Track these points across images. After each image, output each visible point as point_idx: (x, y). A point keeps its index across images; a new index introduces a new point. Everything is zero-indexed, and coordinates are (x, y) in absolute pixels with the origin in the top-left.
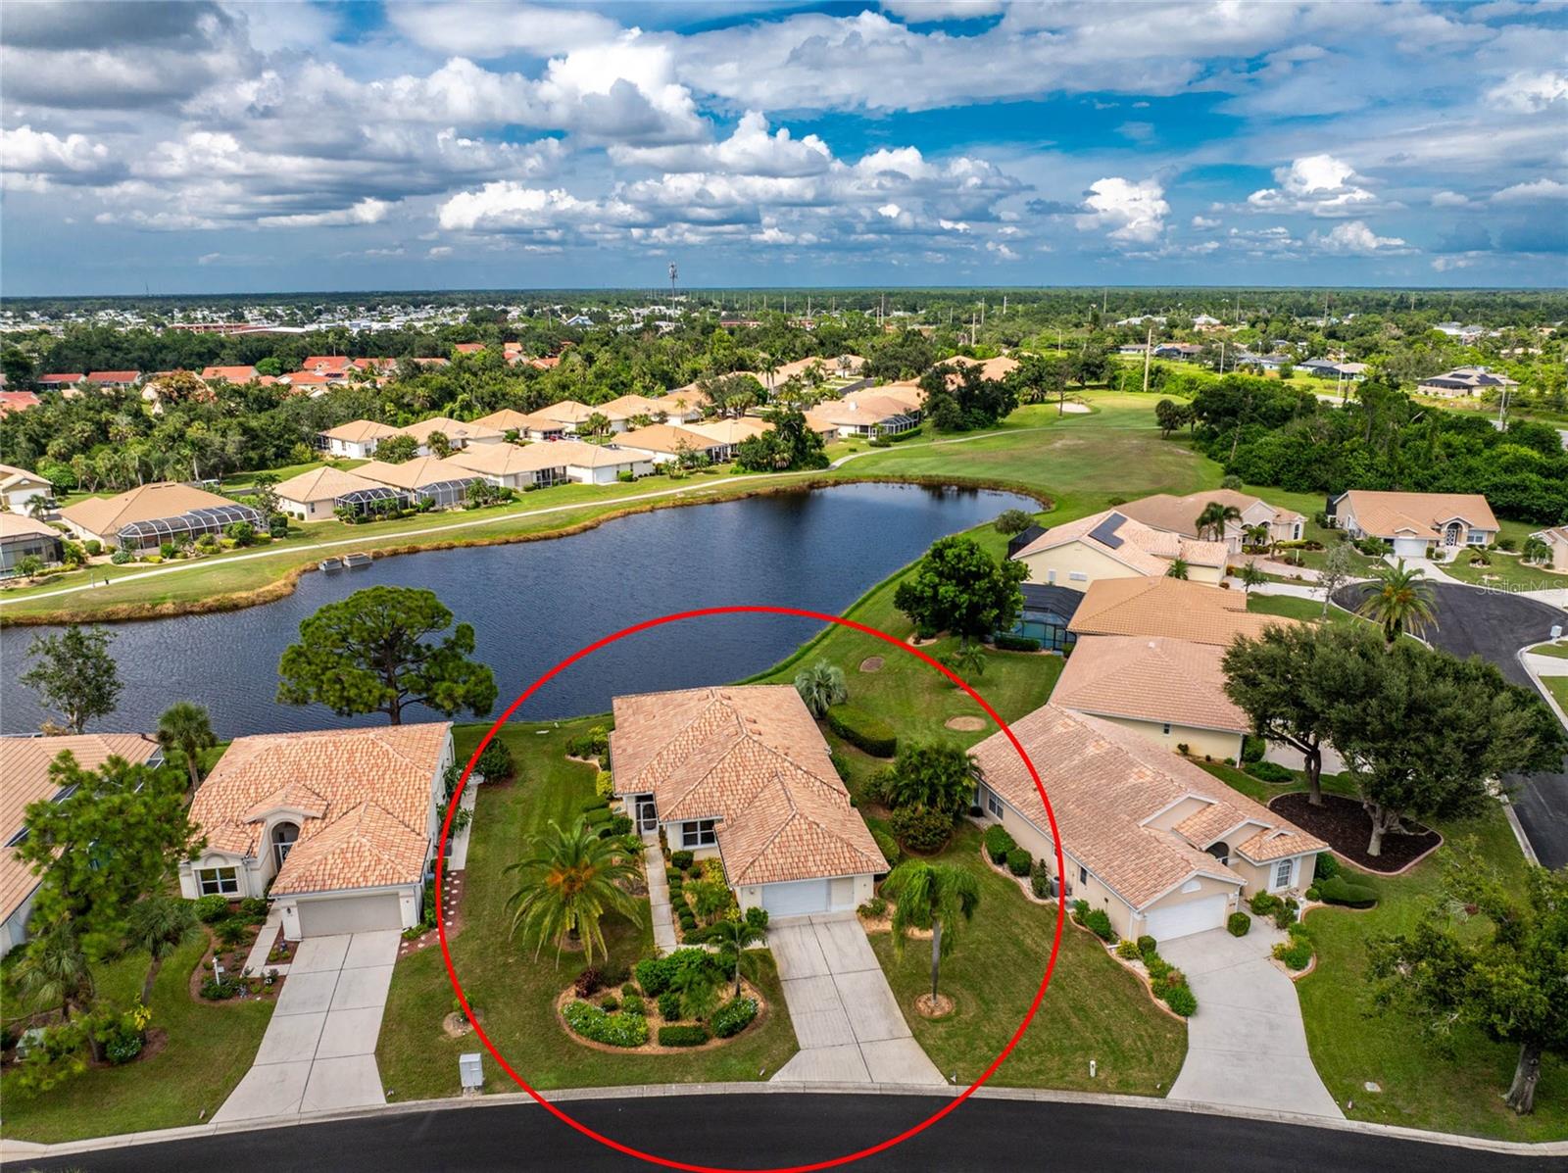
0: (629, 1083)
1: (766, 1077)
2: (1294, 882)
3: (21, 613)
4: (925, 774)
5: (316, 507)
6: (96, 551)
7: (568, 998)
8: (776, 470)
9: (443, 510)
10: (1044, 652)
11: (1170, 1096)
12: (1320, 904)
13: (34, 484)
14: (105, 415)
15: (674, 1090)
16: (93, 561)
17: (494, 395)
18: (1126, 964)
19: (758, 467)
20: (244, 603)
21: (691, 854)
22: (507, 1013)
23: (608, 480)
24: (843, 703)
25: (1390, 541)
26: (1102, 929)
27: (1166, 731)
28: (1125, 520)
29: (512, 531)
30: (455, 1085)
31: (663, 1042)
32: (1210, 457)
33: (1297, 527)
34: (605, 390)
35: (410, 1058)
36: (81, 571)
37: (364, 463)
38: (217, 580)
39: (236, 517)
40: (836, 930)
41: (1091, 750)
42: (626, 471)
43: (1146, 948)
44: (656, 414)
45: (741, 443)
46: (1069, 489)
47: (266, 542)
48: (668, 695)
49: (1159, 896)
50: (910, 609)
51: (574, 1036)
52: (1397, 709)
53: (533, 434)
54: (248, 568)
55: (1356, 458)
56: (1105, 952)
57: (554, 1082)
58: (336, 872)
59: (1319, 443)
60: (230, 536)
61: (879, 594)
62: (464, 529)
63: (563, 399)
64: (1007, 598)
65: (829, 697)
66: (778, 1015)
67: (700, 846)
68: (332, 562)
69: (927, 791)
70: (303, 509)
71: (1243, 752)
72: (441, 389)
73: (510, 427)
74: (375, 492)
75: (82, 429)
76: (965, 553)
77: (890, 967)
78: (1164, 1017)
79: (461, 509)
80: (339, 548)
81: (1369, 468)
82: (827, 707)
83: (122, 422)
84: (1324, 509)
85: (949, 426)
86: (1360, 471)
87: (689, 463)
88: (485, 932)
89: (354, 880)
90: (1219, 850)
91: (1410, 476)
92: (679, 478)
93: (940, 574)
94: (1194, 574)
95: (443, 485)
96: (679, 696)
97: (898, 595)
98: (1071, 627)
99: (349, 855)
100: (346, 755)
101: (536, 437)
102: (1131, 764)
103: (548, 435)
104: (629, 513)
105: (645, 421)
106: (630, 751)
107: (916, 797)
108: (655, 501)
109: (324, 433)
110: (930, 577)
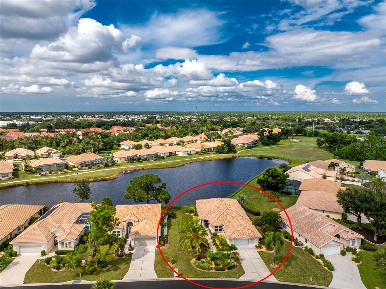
0: (209, 277)
1: (238, 277)
2: (356, 244)
3: (60, 180)
4: (269, 218)
5: (121, 159)
6: (74, 167)
7: (194, 260)
8: (224, 153)
9: (149, 161)
10: (293, 195)
11: (330, 286)
12: (362, 250)
13: (58, 153)
14: (71, 138)
15: (218, 279)
16: (74, 169)
17: (157, 135)
18: (317, 260)
19: (220, 153)
20: (107, 179)
21: (217, 233)
22: (181, 263)
23: (185, 155)
24: (247, 204)
25: (377, 172)
26: (311, 252)
27: (324, 212)
28: (311, 166)
29: (165, 166)
30: (172, 276)
31: (215, 270)
32: (330, 152)
33: (353, 169)
34: (182, 135)
35: (161, 270)
36: (71, 171)
37: (129, 150)
38: (101, 174)
39: (104, 161)
40: (250, 250)
41: (307, 214)
42: (189, 153)
43: (322, 256)
44: (194, 140)
45: (216, 147)
46: (296, 159)
47: (111, 166)
48: (209, 199)
49: (324, 244)
50: (260, 184)
51: (196, 268)
52: (378, 205)
53: (166, 144)
54: (108, 172)
55: (367, 153)
56: (312, 257)
57: (193, 276)
58: (143, 232)
59: (358, 149)
60: (103, 165)
61: (252, 181)
62: (154, 165)
63: (173, 137)
64: (284, 181)
65: (244, 202)
66: (239, 266)
67: (218, 232)
68: (126, 171)
69: (269, 222)
70: (118, 159)
71: (342, 217)
72: (145, 134)
73: (161, 143)
74: (134, 156)
75: (66, 141)
76: (274, 171)
77: (263, 258)
78: (327, 271)
79: (153, 161)
80: (127, 168)
81: (371, 155)
82: (243, 204)
83: (75, 139)
84: (360, 165)
85: (265, 144)
86: (369, 156)
87: (204, 151)
88: (173, 247)
89: (146, 234)
90: (338, 236)
91: (382, 157)
92: (202, 155)
93: (268, 176)
94: (328, 178)
95: (149, 155)
96: (211, 200)
97: (258, 181)
98: (299, 189)
99: (145, 229)
100: (142, 209)
101: (167, 145)
102: (316, 217)
103: (170, 145)
104: (191, 162)
105: (192, 142)
106: (202, 211)
107: (267, 223)
108: (196, 160)
109: (120, 143)
110: (266, 176)
